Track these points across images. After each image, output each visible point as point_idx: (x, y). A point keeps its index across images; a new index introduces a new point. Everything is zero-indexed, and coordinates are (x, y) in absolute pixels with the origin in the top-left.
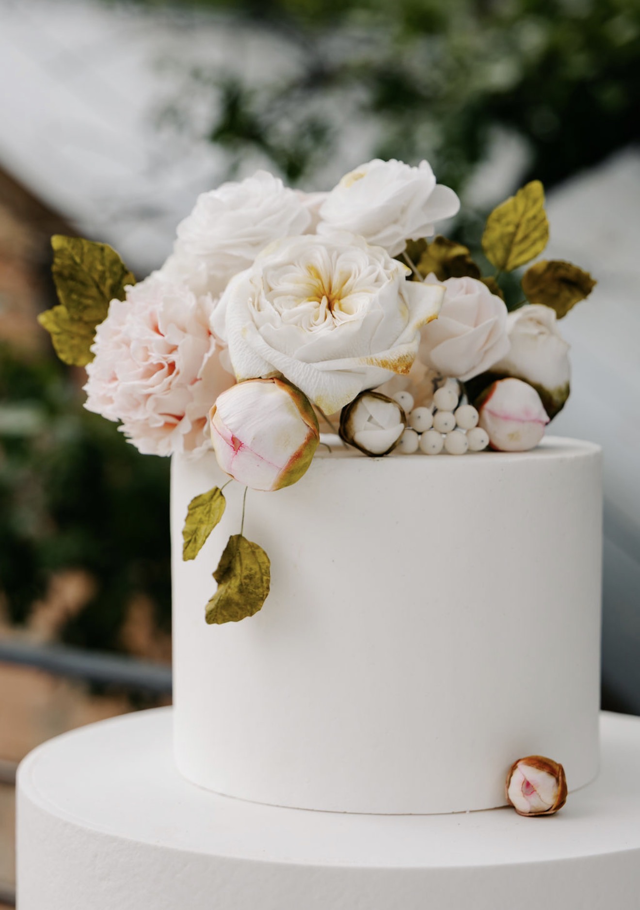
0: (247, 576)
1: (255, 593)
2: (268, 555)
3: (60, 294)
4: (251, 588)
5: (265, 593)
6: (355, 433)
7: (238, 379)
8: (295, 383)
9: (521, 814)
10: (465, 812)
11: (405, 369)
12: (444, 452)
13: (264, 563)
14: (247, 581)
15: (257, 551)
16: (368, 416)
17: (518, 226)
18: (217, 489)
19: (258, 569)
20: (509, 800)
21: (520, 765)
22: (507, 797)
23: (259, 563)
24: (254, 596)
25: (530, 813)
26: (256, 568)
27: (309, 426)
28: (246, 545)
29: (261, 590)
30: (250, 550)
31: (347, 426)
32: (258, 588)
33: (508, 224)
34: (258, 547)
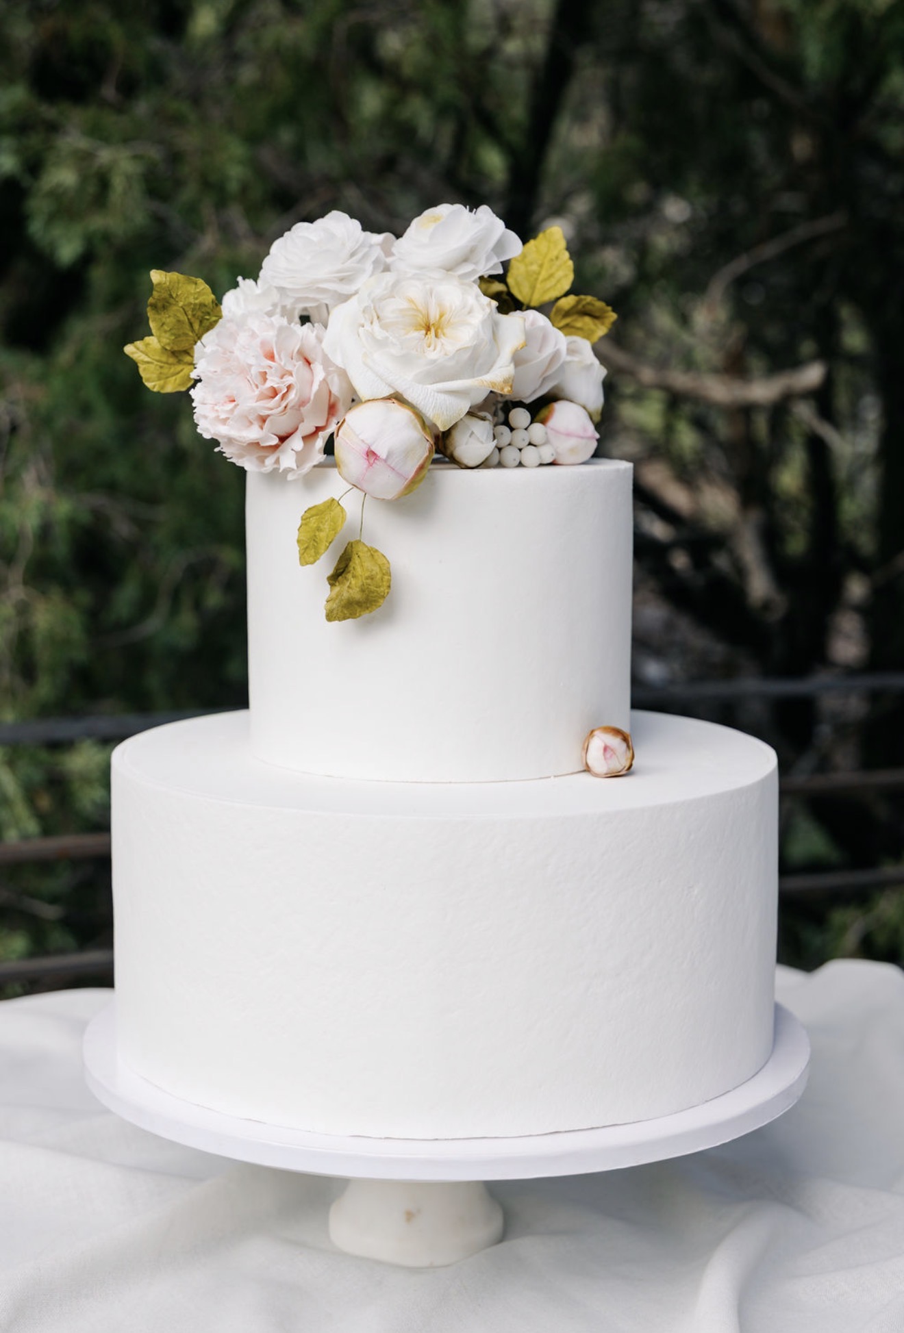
0: (369, 577)
1: (377, 592)
2: (387, 557)
3: (152, 325)
4: (372, 588)
5: (386, 591)
6: (455, 448)
7: (363, 400)
8: (414, 402)
9: (596, 775)
10: (550, 777)
11: (510, 389)
12: (520, 465)
13: (383, 564)
14: (369, 581)
15: (375, 554)
16: (470, 432)
17: (541, 266)
18: (333, 500)
19: (378, 570)
20: (587, 765)
21: (596, 733)
22: (584, 762)
23: (379, 565)
24: (375, 594)
25: (607, 774)
26: (376, 569)
27: (428, 441)
28: (366, 549)
29: (382, 589)
30: (369, 554)
31: (448, 442)
32: (380, 587)
33: (531, 264)
34: (376, 551)
